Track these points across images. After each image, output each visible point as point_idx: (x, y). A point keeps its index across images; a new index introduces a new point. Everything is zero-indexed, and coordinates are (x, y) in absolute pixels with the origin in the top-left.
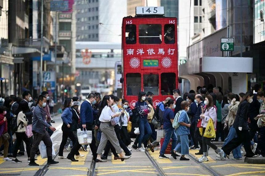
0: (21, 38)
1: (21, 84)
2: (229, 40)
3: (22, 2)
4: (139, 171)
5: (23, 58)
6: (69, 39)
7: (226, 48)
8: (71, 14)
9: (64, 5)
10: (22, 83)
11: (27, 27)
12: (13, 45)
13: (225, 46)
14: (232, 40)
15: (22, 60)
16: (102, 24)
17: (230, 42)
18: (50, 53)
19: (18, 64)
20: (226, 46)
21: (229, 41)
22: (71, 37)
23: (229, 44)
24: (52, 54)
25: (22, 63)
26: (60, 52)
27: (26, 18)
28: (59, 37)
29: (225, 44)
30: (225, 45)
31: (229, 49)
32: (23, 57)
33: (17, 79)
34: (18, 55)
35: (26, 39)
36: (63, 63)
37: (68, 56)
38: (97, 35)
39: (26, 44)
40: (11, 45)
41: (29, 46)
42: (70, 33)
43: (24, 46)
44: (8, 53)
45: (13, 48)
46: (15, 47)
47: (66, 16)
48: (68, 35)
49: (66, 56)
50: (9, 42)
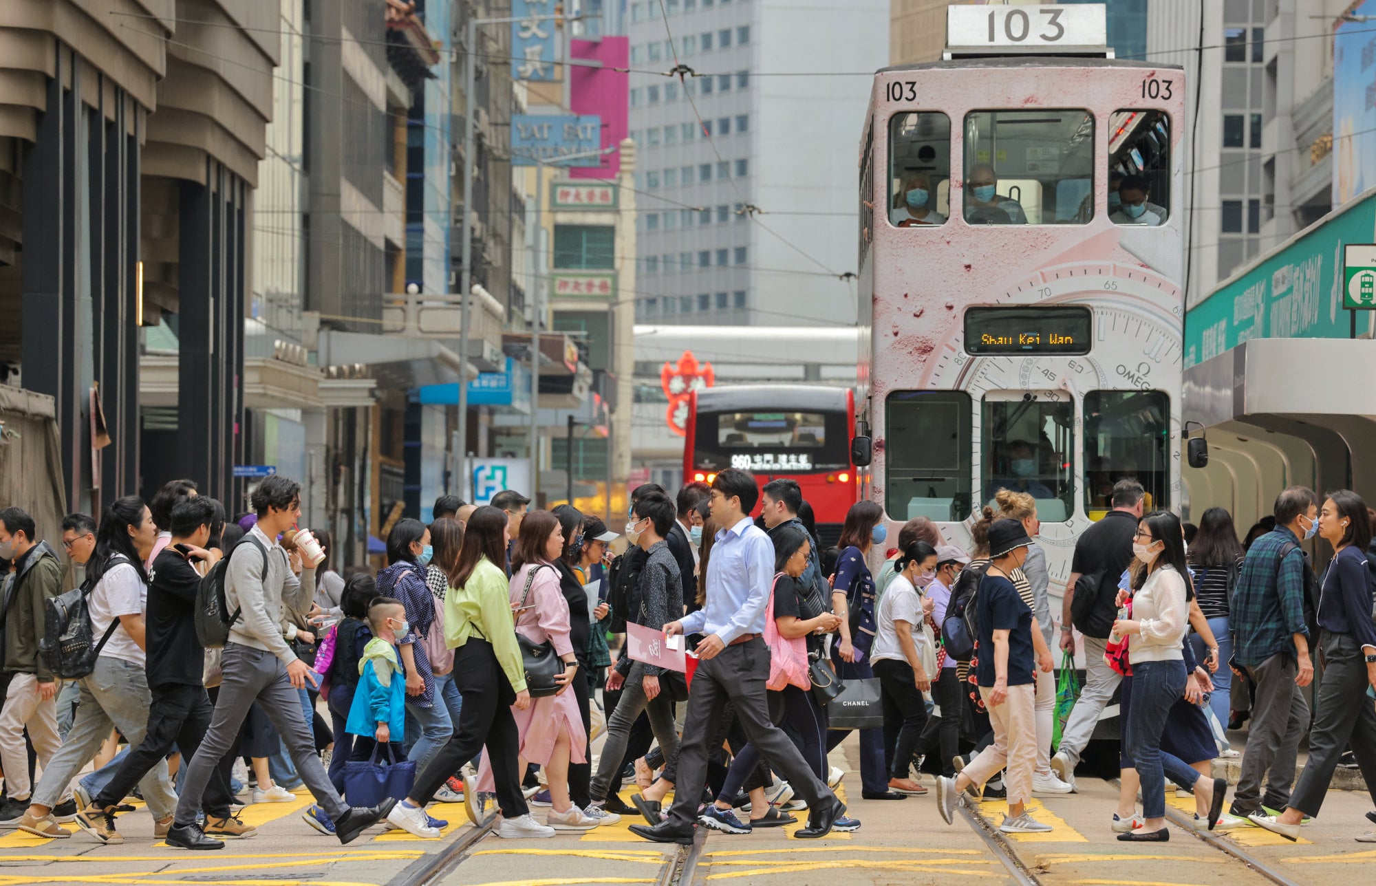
0: (367, 291)
1: (363, 517)
3: (369, 111)
5: (371, 383)
6: (603, 307)
7: (1371, 295)
8: (616, 188)
9: (581, 135)
10: (368, 514)
11: (399, 239)
12: (324, 323)
13: (1363, 284)
15: (366, 394)
18: (509, 367)
19: (351, 412)
22: (614, 301)
24: (518, 374)
25: (366, 408)
26: (555, 368)
27: (394, 193)
28: (553, 297)
29: (1364, 272)
30: (1367, 279)
32: (373, 377)
33: (341, 489)
34: (346, 369)
35: (386, 296)
36: (571, 422)
37: (594, 388)
38: (741, 297)
39: (391, 318)
40: (313, 318)
41: (403, 330)
42: (609, 281)
43: (378, 330)
44: (294, 349)
45: (323, 334)
46: (335, 334)
47: (591, 195)
48: (596, 291)
49: (586, 388)
50: (307, 305)
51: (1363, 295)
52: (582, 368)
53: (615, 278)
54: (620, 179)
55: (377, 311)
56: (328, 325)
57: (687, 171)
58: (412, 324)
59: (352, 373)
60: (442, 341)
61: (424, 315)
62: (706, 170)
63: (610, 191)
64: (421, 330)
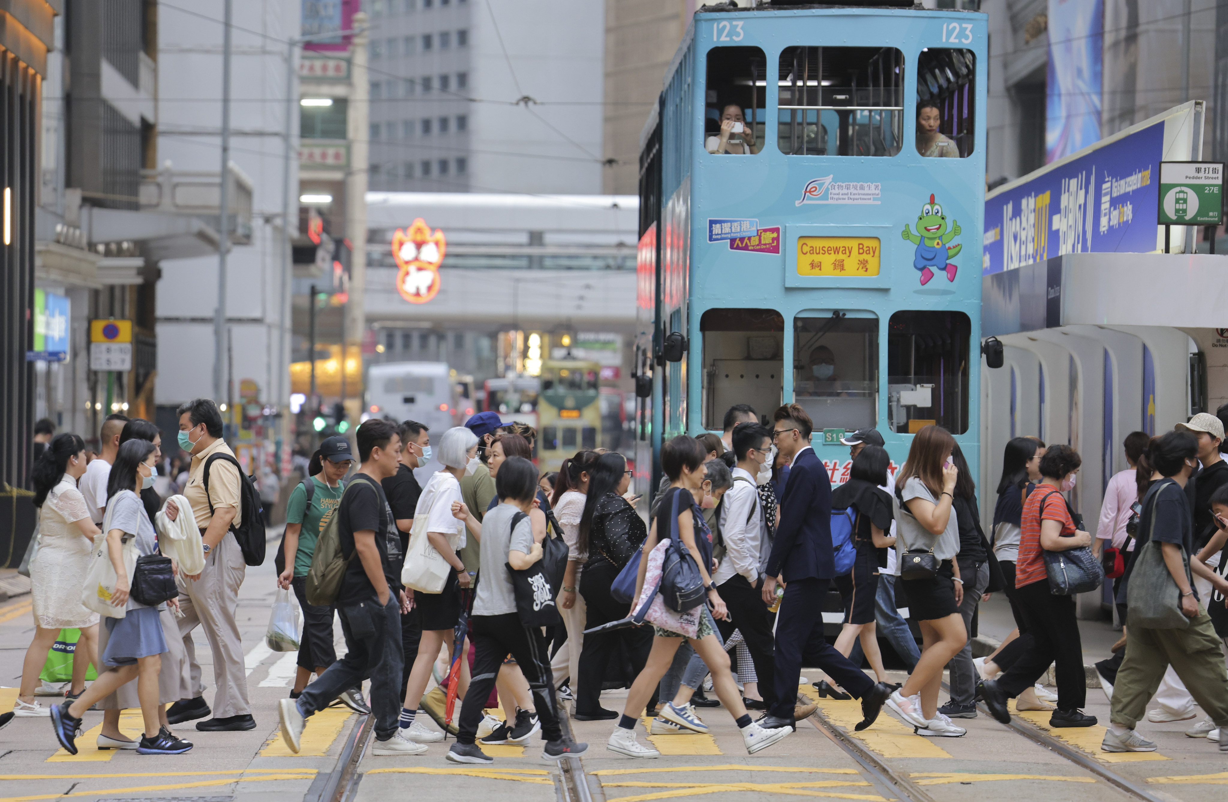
0: (125, 167)
2: (1198, 170)
4: (804, 788)
5: (140, 261)
6: (339, 176)
7: (1185, 211)
8: (349, 61)
9: (323, 13)
12: (85, 200)
13: (1177, 201)
14: (1215, 171)
15: (134, 272)
16: (530, 104)
17: (1203, 182)
20: (1185, 201)
21: (1202, 174)
22: (348, 169)
23: (1198, 189)
26: (304, 240)
27: (147, 71)
29: (1178, 189)
30: (1181, 196)
31: (1199, 213)
32: (140, 255)
34: (113, 247)
35: (143, 172)
36: (314, 292)
37: (336, 257)
38: (462, 164)
39: (147, 194)
40: (75, 196)
41: (157, 205)
42: (343, 151)
43: (135, 207)
44: (74, 233)
45: (85, 211)
46: (96, 211)
47: (325, 68)
48: (330, 161)
49: (328, 257)
50: (69, 183)
51: (1177, 211)
52: (325, 237)
53: (349, 149)
54: (353, 52)
55: (133, 187)
56: (90, 202)
57: (409, 40)
58: (166, 201)
59: (120, 253)
60: (199, 216)
61: (179, 191)
62: (428, 41)
63: (344, 65)
64: (177, 206)
